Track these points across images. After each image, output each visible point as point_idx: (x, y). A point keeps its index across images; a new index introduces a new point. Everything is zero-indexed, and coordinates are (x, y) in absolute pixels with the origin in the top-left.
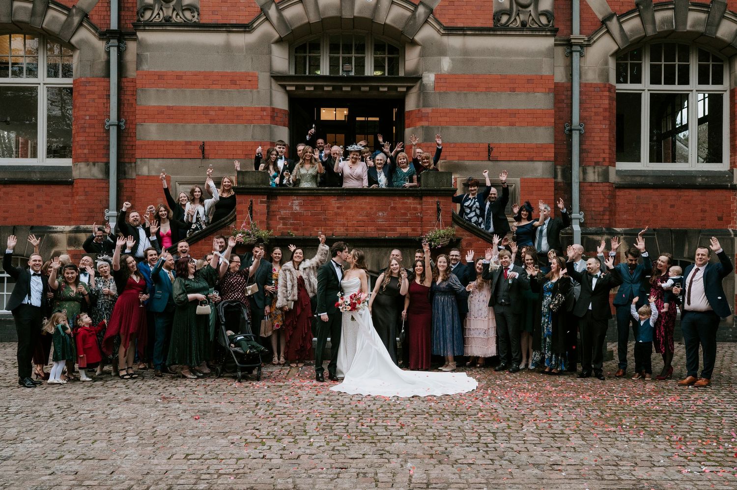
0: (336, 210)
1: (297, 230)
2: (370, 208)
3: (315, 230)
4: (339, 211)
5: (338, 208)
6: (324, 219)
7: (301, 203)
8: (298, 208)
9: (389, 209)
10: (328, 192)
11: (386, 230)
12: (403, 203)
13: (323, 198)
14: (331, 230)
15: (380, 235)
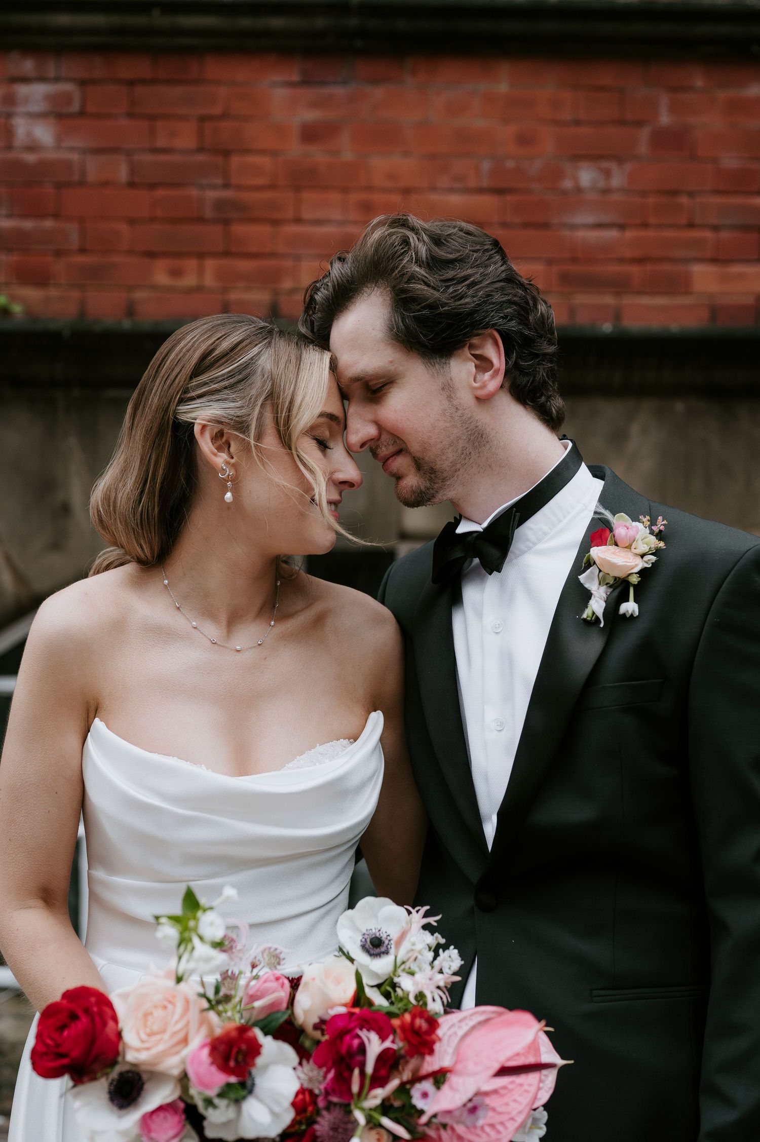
0: (295, 149)
1: (40, 279)
2: (524, 140)
3: (161, 278)
4: (318, 155)
5: (310, 134)
6: (219, 205)
7: (67, 98)
8: (44, 133)
9: (643, 148)
10: (245, 22)
11: (620, 286)
12: (737, 107)
13: (213, 68)
14: (269, 279)
15: (583, 320)
